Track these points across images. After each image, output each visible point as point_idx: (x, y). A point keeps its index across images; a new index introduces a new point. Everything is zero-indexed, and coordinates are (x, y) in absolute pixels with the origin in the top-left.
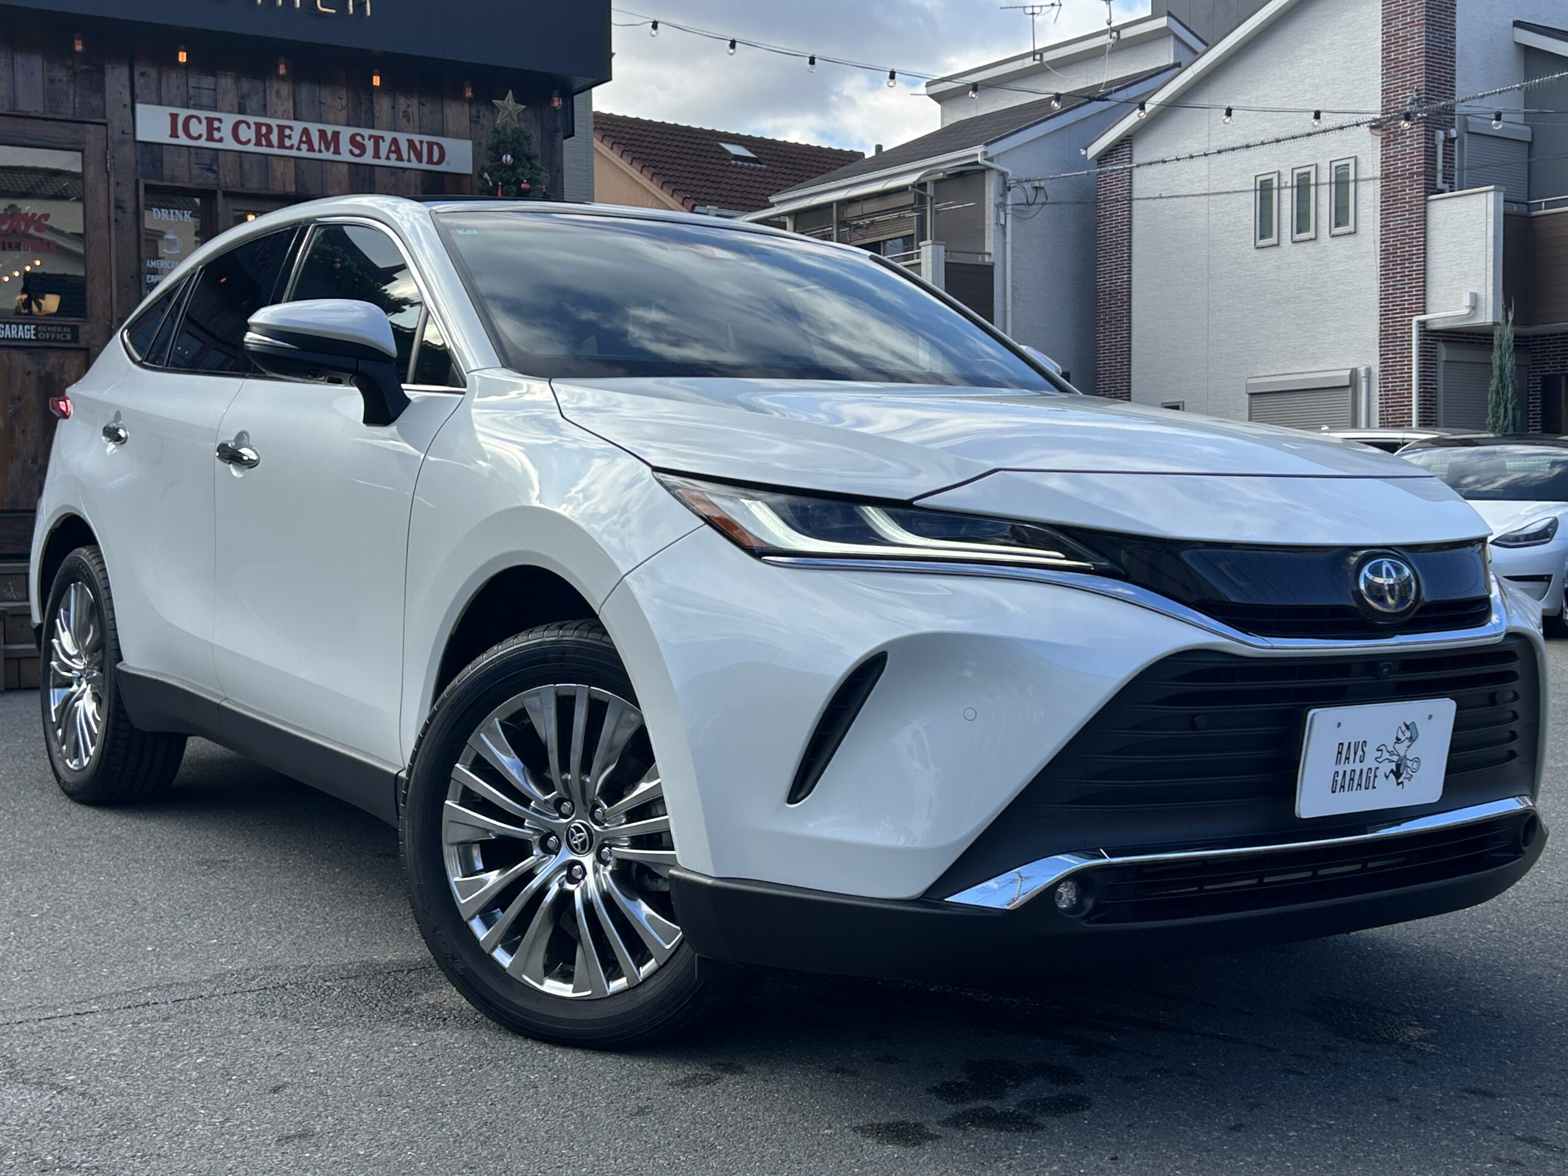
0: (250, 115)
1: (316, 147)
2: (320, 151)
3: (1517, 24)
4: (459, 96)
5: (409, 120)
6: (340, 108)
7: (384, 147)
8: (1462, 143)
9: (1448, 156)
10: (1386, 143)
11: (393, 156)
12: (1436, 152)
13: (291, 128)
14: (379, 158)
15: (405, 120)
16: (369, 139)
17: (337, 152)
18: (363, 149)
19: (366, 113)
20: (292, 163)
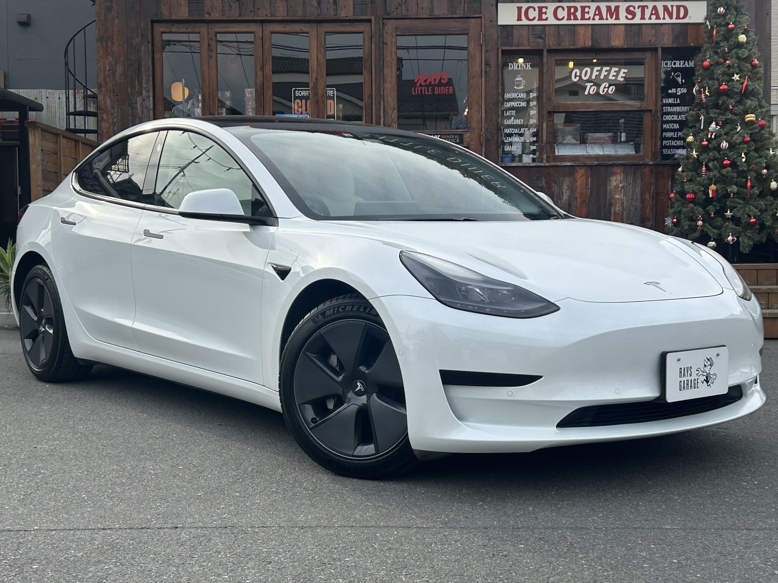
1: (605, 17)
2: (607, 19)
7: (648, 12)
11: (654, 17)
13: (589, 7)
14: (645, 19)
16: (638, 8)
17: (617, 18)
18: (634, 15)
20: (590, 28)
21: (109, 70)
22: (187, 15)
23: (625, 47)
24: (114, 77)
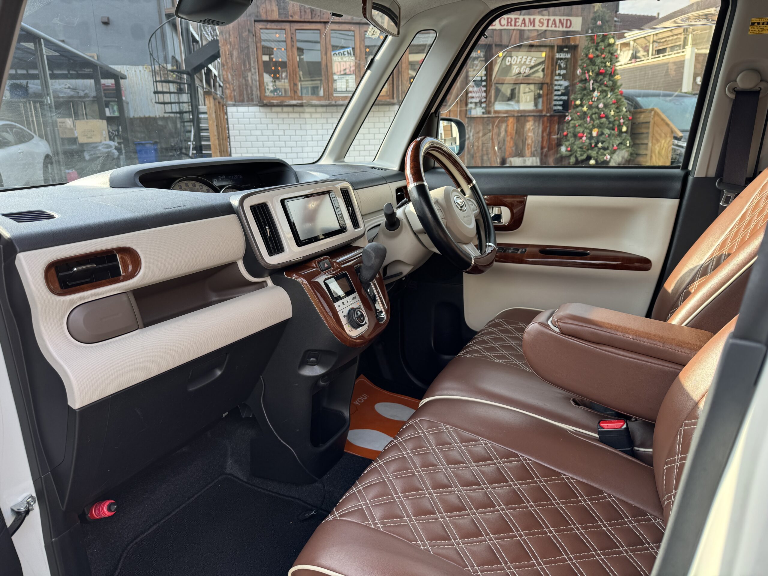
2: (528, 26)
7: (550, 22)
11: (553, 26)
13: (519, 19)
14: (549, 27)
16: (546, 20)
17: (534, 26)
18: (543, 24)
19: (545, 10)
20: (518, 32)
21: (228, 54)
22: (278, 17)
24: (232, 59)
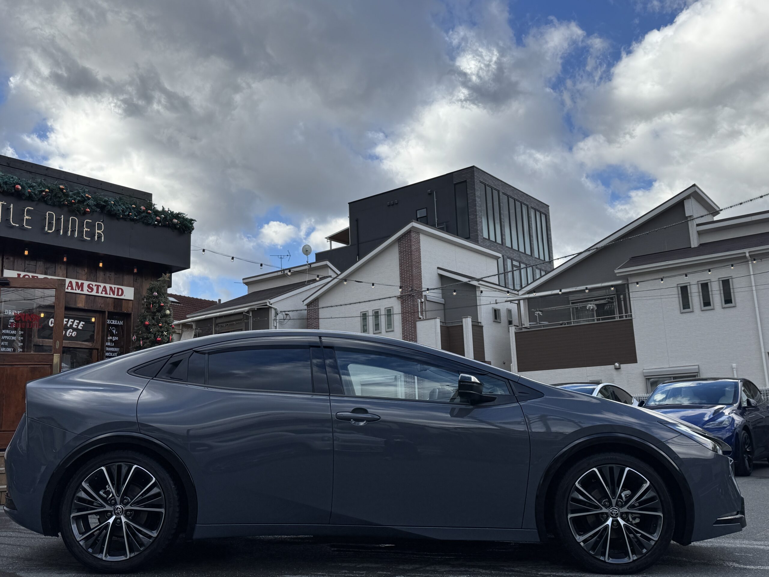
0: (49, 275)
1: (74, 288)
2: (76, 290)
3: (438, 268)
4: (131, 272)
5: (110, 280)
6: (84, 274)
7: (100, 289)
8: (425, 304)
9: (421, 307)
10: (402, 303)
11: (104, 293)
12: (418, 306)
14: (99, 293)
15: (109, 279)
16: (95, 286)
17: (82, 290)
18: (92, 290)
19: (94, 276)
23: (86, 308)
